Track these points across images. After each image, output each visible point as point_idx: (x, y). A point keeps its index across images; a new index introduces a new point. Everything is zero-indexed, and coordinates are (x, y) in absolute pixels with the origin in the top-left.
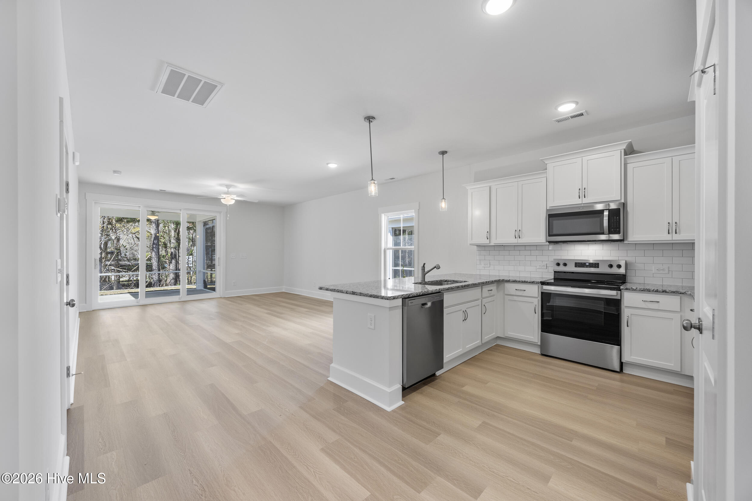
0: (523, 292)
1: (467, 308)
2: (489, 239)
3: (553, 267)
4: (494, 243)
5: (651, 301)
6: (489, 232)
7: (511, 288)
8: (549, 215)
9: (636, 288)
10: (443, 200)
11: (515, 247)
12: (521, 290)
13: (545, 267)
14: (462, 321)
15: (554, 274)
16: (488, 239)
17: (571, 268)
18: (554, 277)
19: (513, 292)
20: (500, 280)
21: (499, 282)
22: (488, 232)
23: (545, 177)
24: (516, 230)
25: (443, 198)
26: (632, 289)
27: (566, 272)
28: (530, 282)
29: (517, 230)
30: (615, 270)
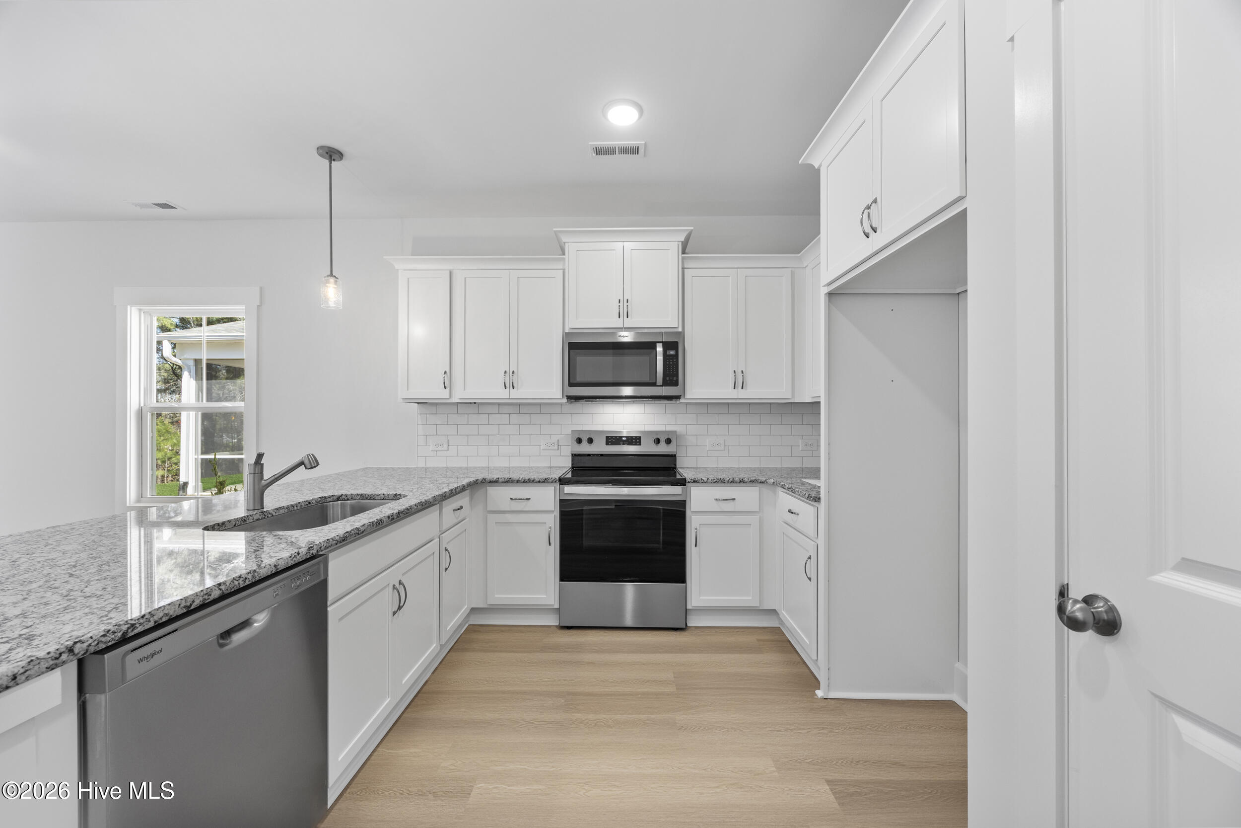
0: (525, 502)
1: (403, 574)
2: (448, 389)
3: (570, 447)
4: (461, 399)
5: (723, 500)
6: (448, 374)
7: (499, 496)
8: (570, 344)
9: (708, 479)
10: (332, 280)
11: (500, 406)
12: (522, 499)
13: (556, 447)
14: (391, 614)
15: (573, 461)
16: (445, 388)
17: (600, 447)
18: (572, 464)
19: (507, 505)
20: (477, 480)
21: (477, 485)
22: (445, 372)
23: (561, 269)
24: (505, 372)
25: (331, 275)
26: (702, 481)
27: (593, 455)
28: (539, 482)
29: (508, 371)
30: (662, 449)
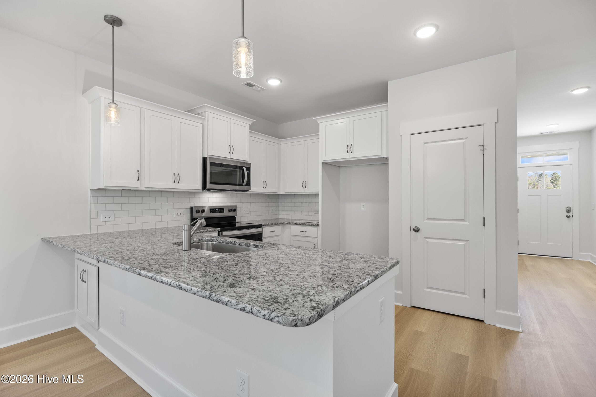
2: (139, 182)
6: (140, 172)
8: (211, 163)
13: (182, 215)
23: (201, 123)
25: (113, 102)
29: (175, 174)
30: (231, 214)
